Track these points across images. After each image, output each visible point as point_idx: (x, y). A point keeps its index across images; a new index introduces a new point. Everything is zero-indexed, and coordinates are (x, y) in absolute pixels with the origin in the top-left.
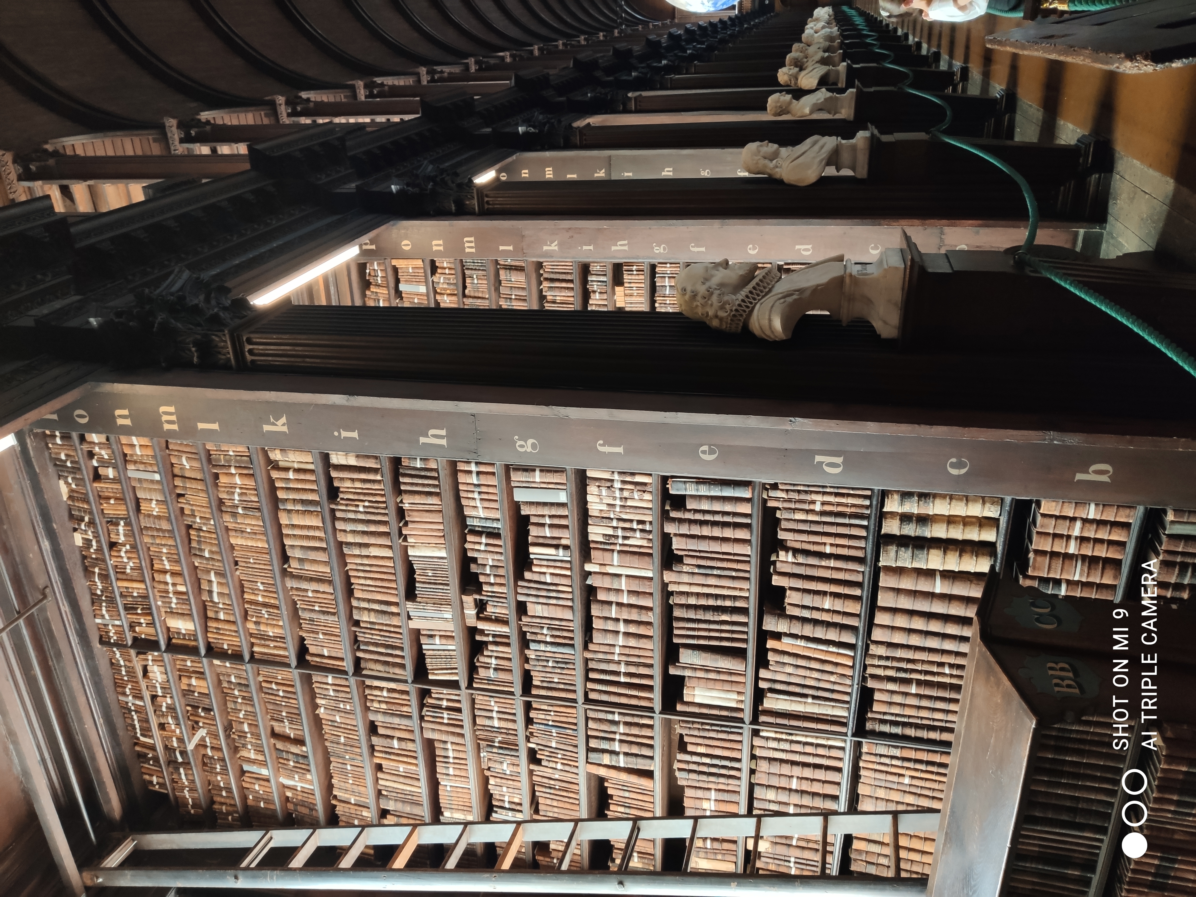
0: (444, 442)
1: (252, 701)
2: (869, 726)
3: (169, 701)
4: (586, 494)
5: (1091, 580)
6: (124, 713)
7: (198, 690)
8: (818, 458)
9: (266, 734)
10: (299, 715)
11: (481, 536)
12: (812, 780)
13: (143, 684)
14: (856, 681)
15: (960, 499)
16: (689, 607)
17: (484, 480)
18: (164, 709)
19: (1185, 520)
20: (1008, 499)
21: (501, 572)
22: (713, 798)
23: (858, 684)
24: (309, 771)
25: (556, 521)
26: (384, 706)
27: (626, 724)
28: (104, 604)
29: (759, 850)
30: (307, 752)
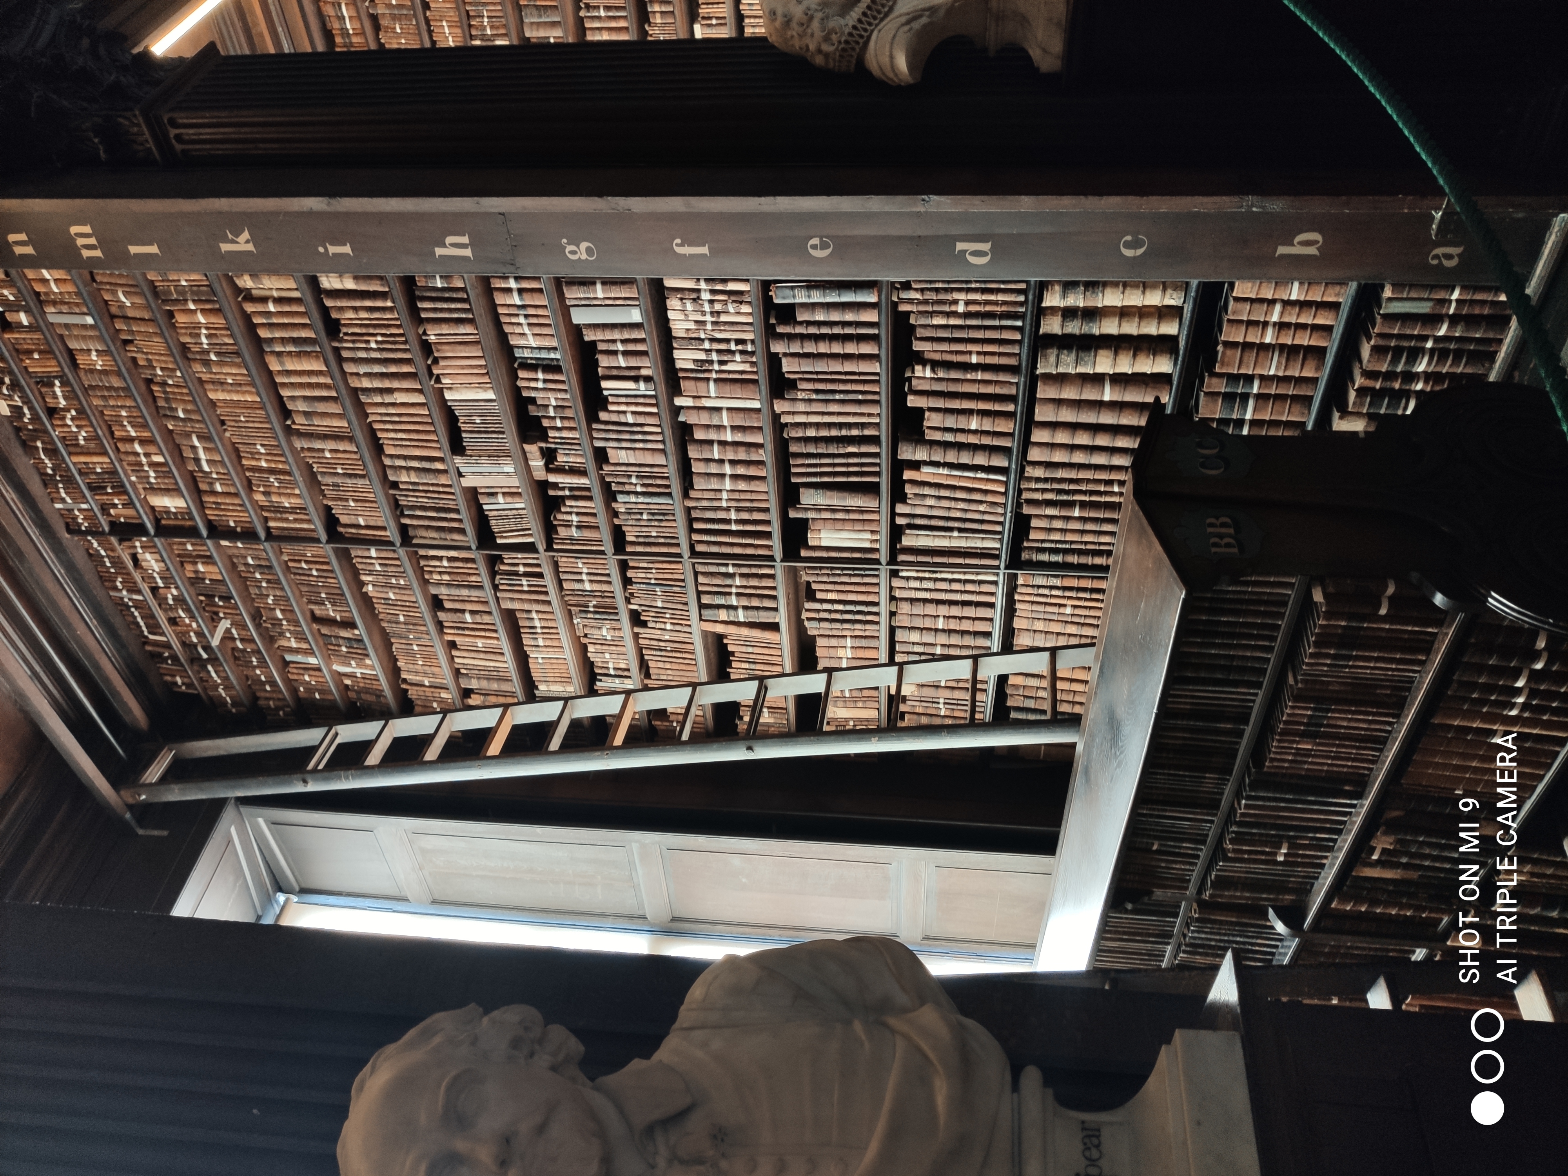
0: (468, 252)
1: (280, 583)
2: (1025, 556)
3: (175, 592)
4: (666, 309)
5: (1289, 373)
6: (121, 611)
7: (208, 576)
8: (960, 246)
9: (305, 619)
10: (343, 595)
11: (536, 371)
12: (961, 618)
13: (137, 576)
14: (1009, 509)
15: (1135, 286)
16: (807, 440)
17: (529, 300)
18: (171, 602)
19: (1405, 296)
20: (1194, 283)
21: (569, 413)
22: (849, 645)
23: (1011, 512)
24: (367, 655)
25: (631, 347)
26: (446, 577)
27: (742, 575)
28: (61, 485)
29: (903, 693)
30: (361, 635)
